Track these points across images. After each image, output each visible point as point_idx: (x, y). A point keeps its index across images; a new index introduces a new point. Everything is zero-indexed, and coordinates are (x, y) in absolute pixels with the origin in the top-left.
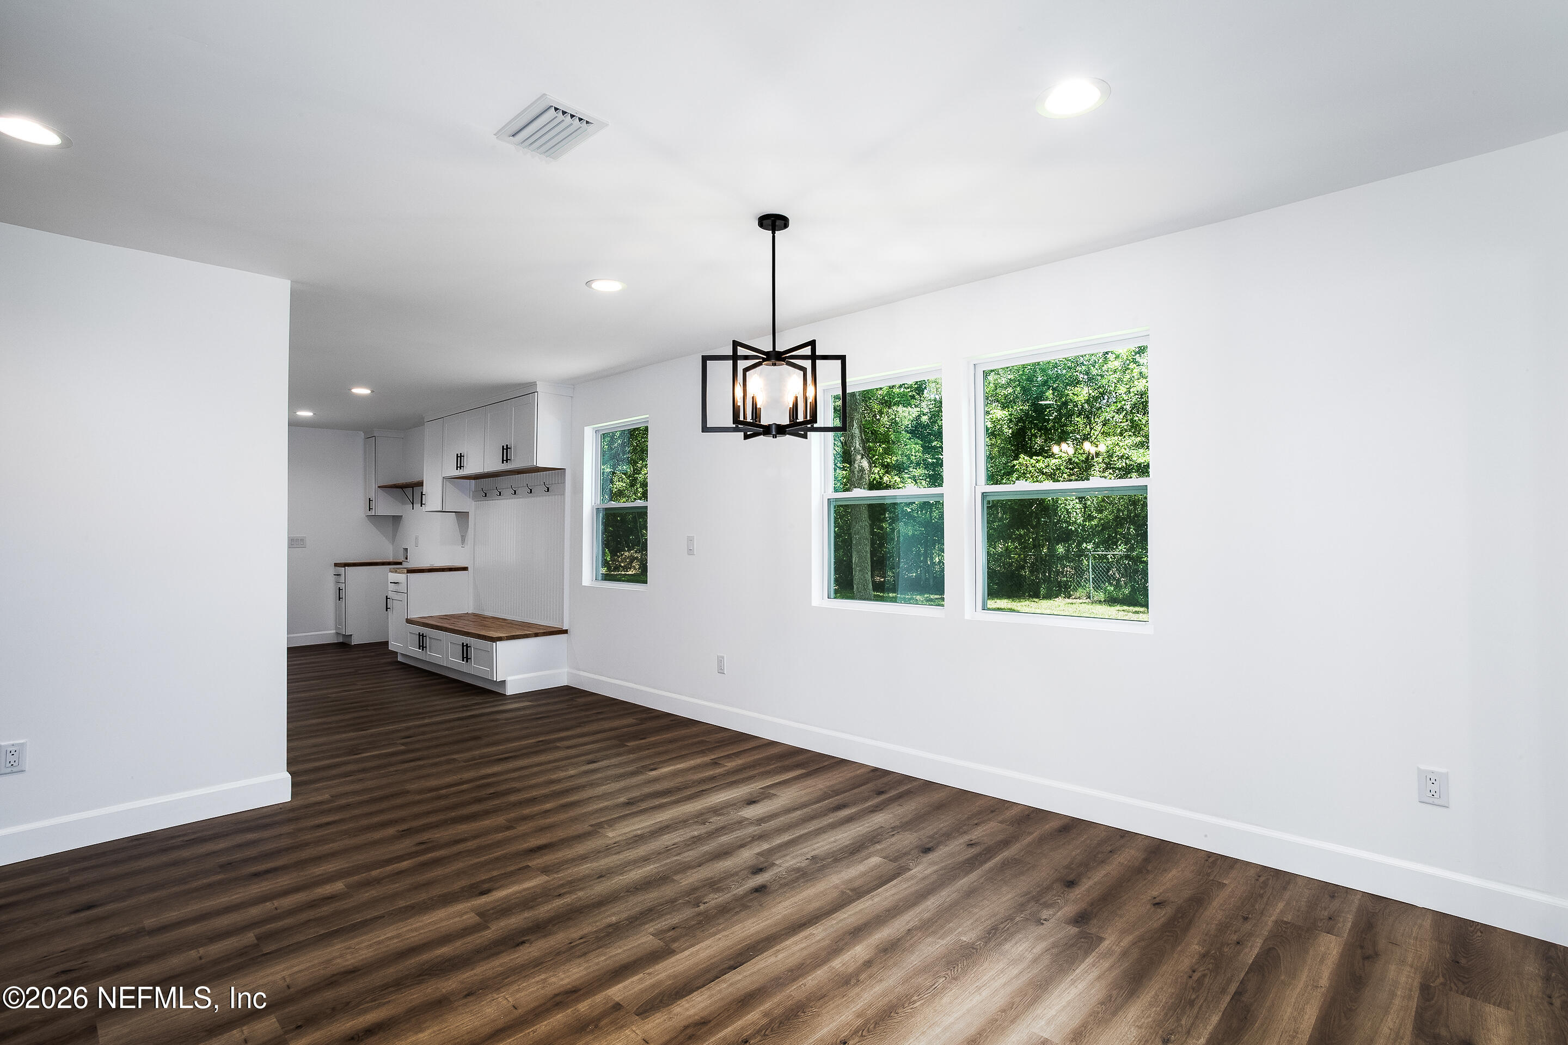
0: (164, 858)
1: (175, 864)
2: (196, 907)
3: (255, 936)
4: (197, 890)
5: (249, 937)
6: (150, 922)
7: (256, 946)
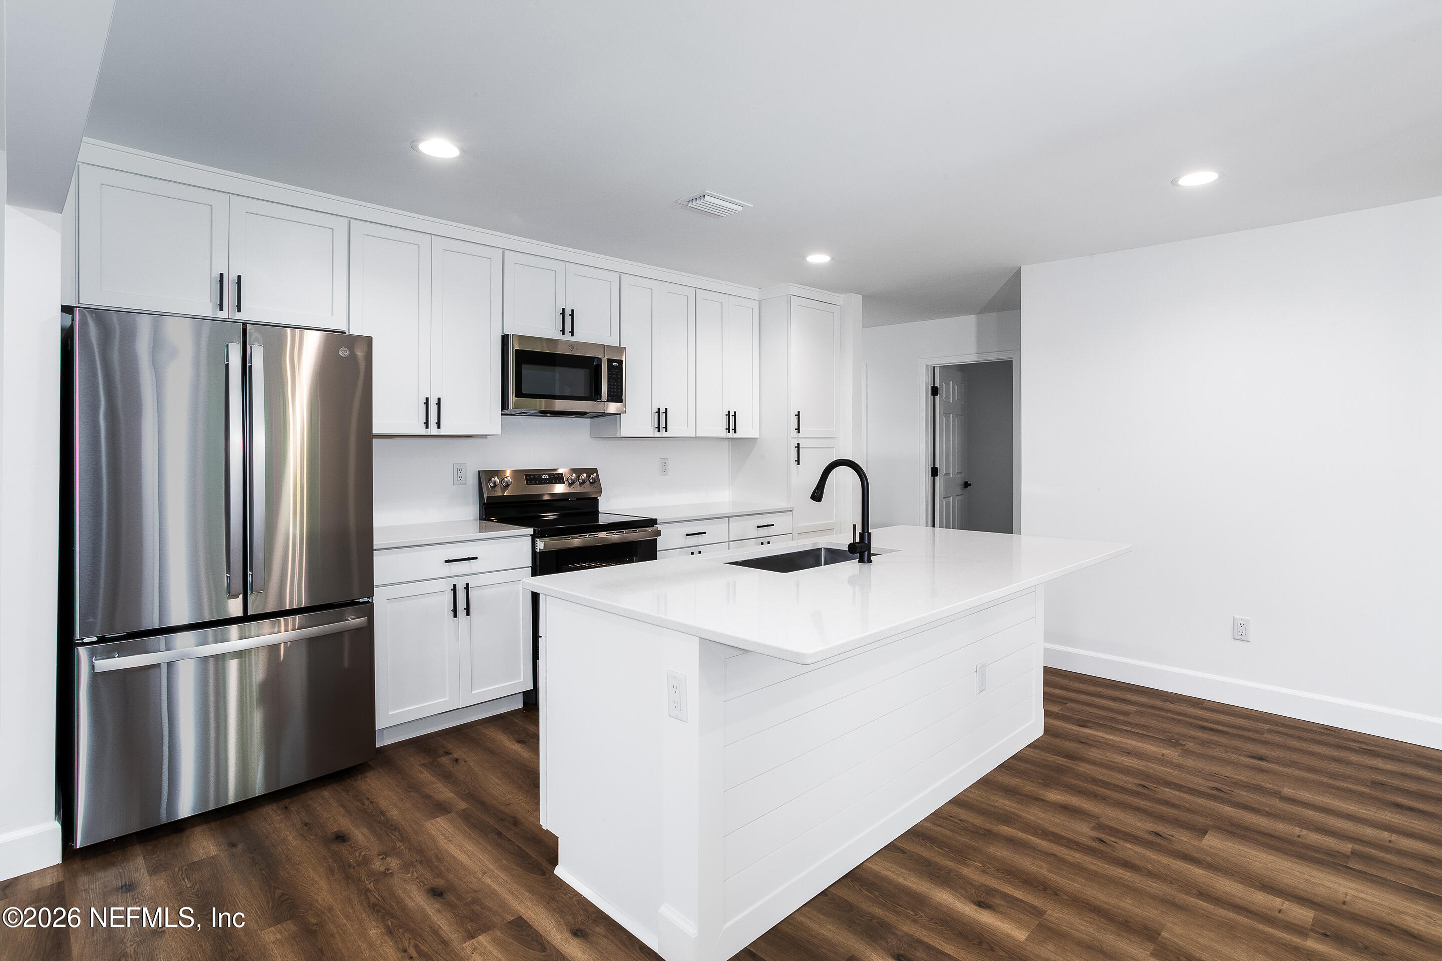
0: (1335, 753)
1: (1339, 761)
2: (1328, 800)
3: (1352, 849)
4: (1339, 788)
5: (1347, 847)
6: (1287, 791)
7: (1348, 857)
